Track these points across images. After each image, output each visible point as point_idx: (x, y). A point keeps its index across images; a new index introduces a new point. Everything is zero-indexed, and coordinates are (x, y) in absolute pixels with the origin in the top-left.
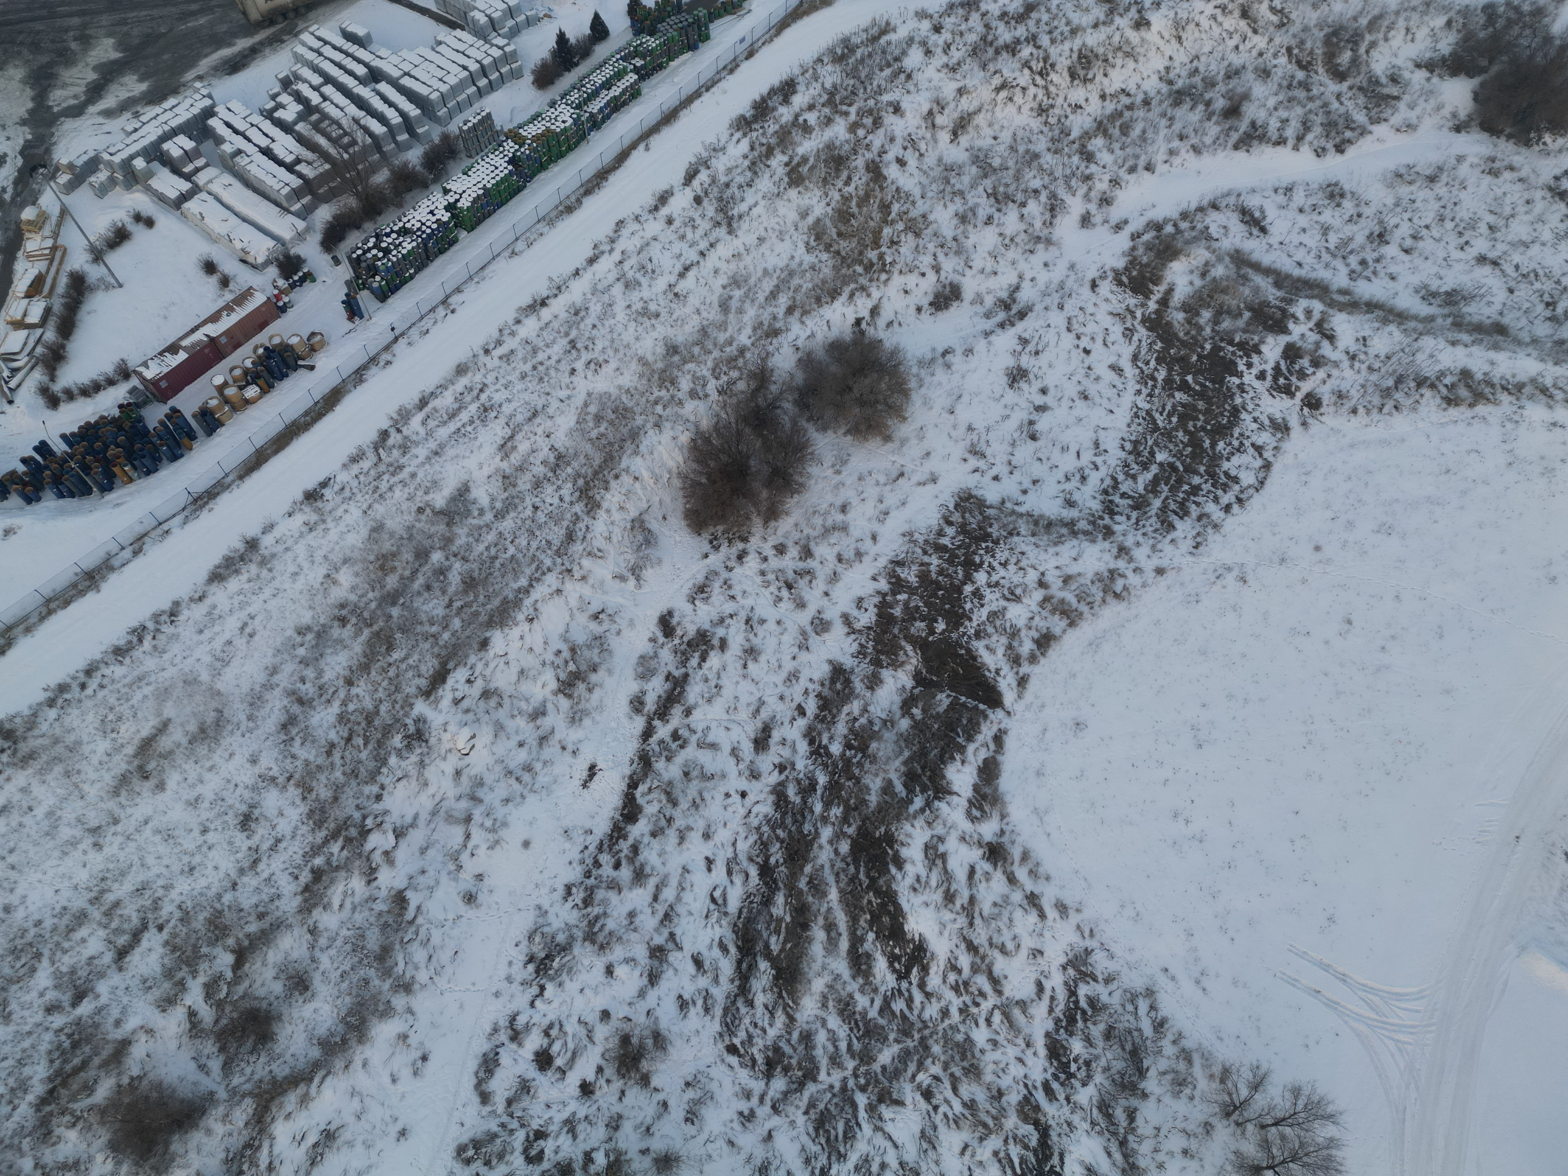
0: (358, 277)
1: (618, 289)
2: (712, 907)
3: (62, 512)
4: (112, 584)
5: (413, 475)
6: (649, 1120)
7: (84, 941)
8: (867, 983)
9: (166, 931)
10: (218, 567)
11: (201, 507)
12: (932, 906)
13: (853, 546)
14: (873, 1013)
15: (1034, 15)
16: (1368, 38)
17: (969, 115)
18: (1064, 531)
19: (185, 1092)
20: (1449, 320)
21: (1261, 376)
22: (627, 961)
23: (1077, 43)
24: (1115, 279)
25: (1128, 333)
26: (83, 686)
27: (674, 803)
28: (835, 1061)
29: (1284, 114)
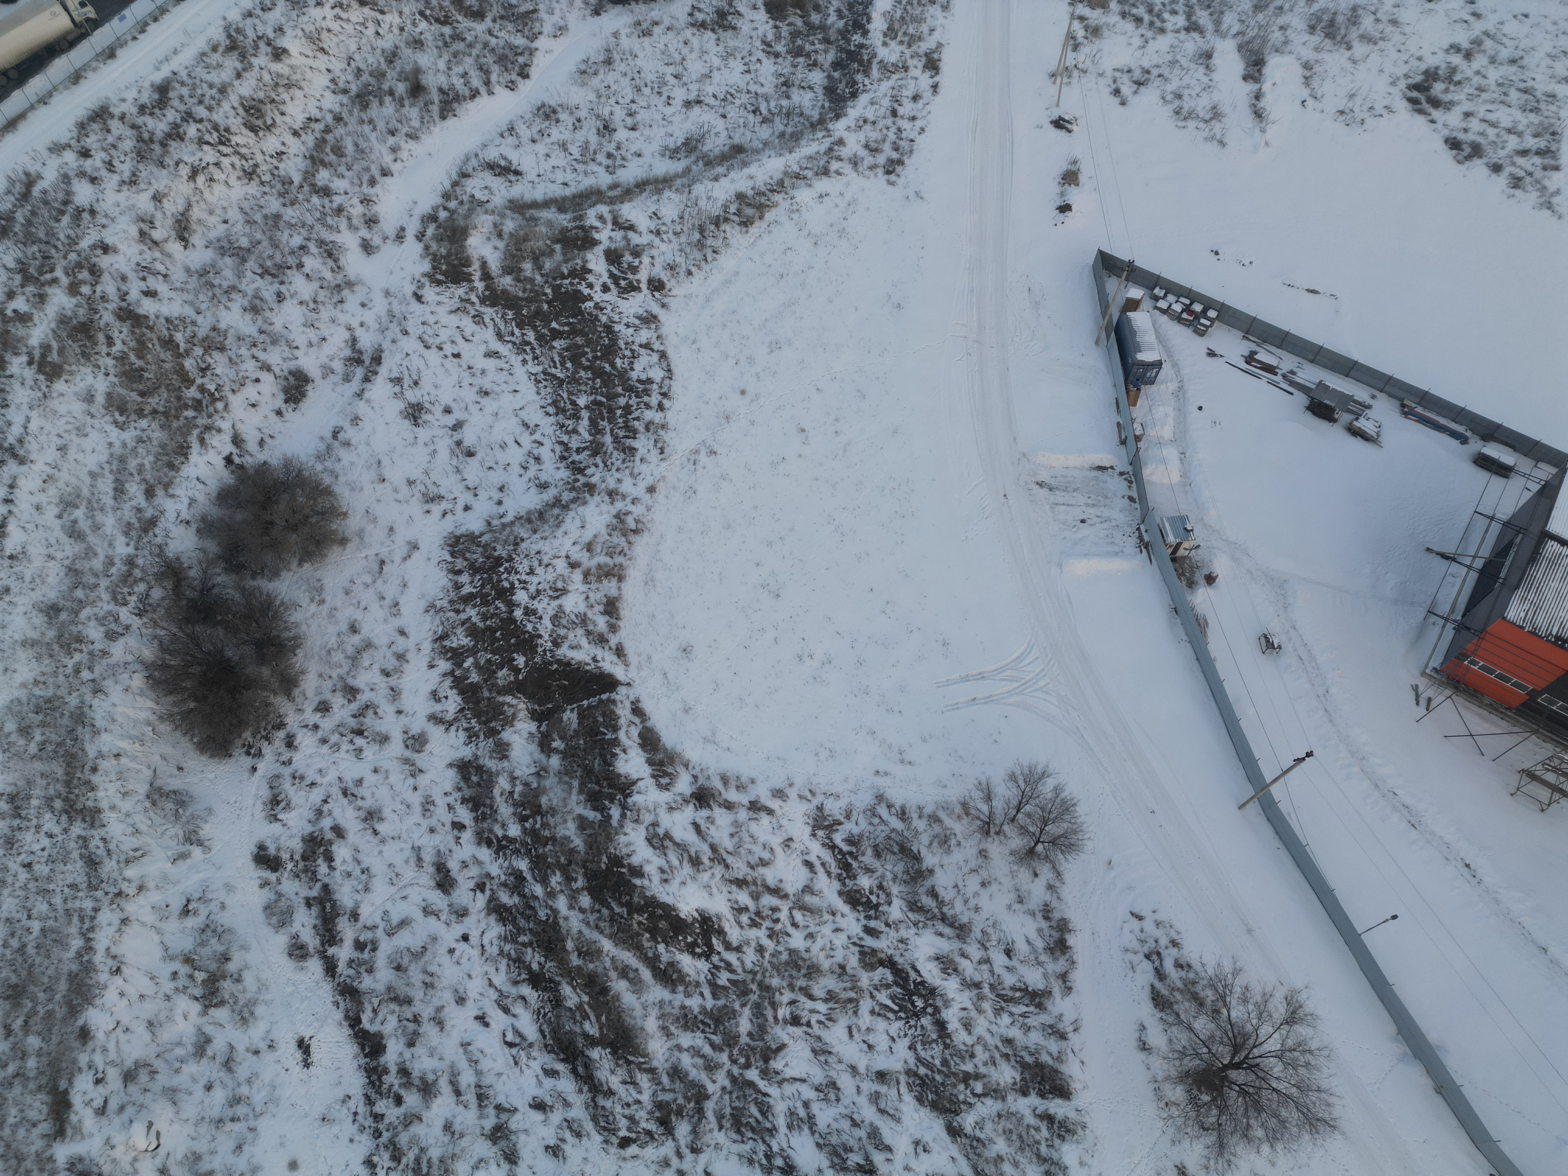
8: (687, 985)
12: (689, 881)
14: (710, 1003)
15: (171, 94)
17: (182, 214)
18: (556, 511)
20: (701, 163)
21: (605, 289)
22: (477, 1166)
23: (234, 99)
24: (432, 281)
25: (478, 319)
28: (711, 1067)
29: (460, 70)
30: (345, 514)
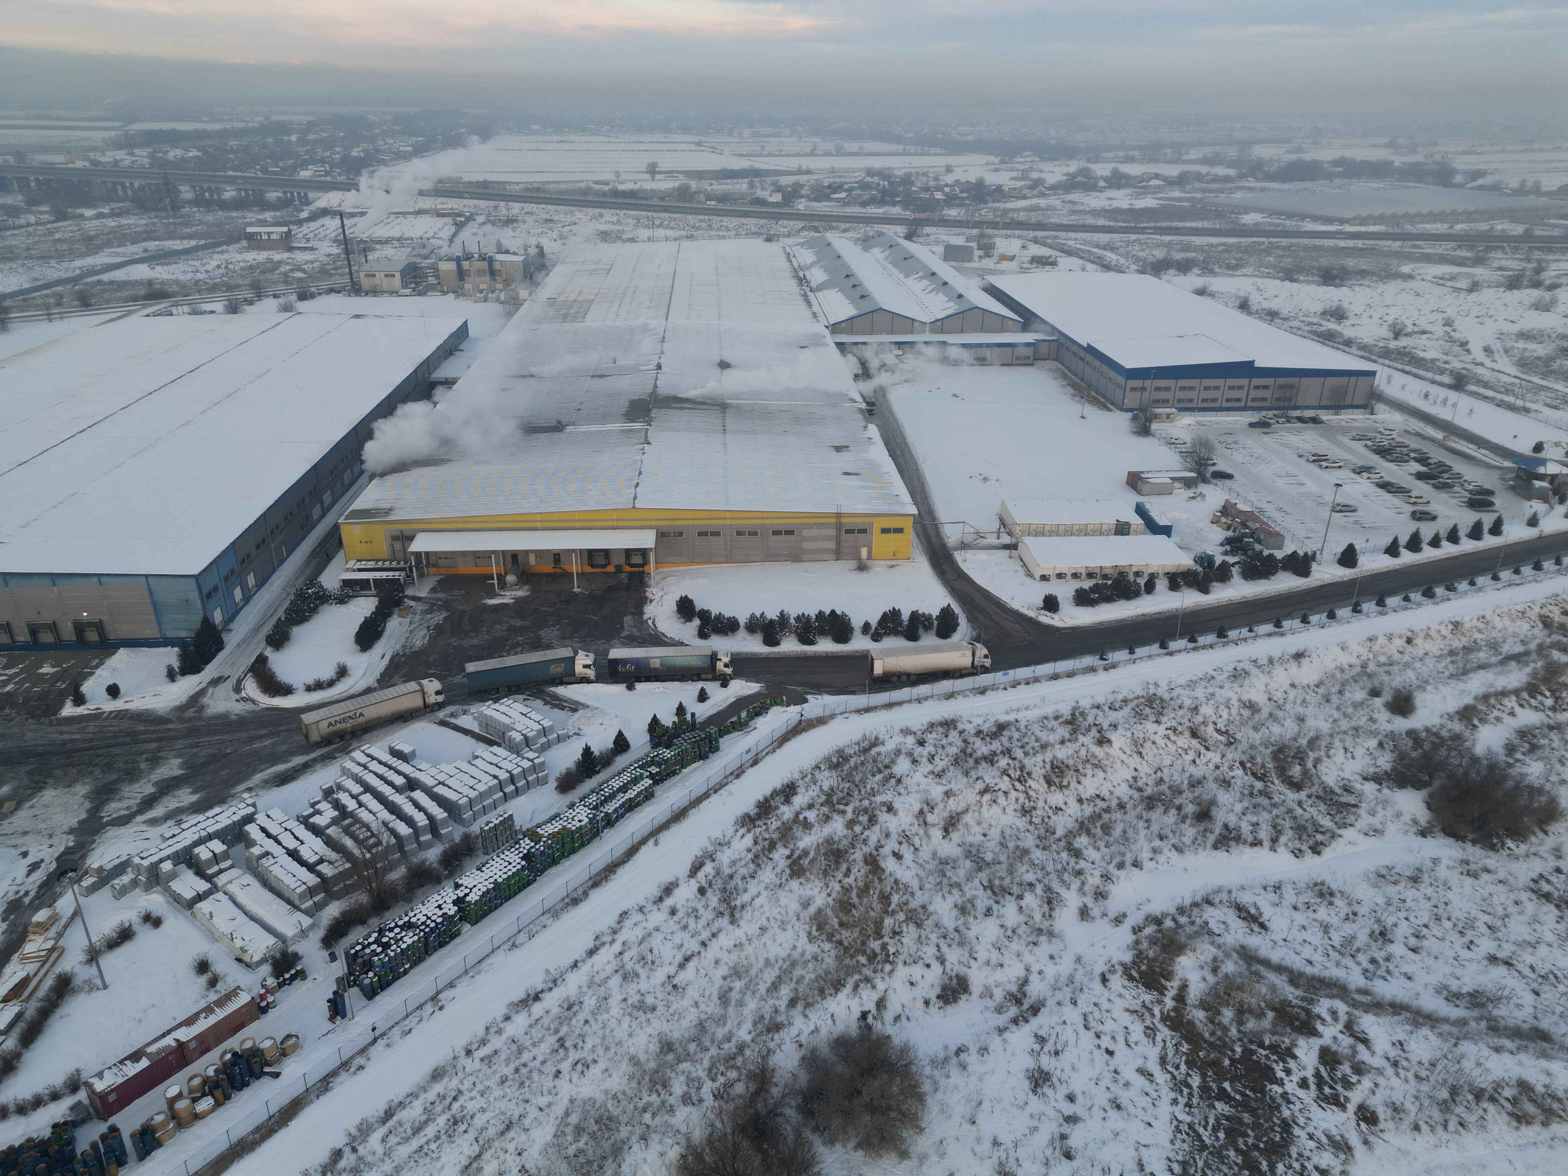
0: (350, 973)
1: (615, 982)
15: (1005, 733)
16: (1312, 755)
17: (958, 814)
20: (1483, 1024)
21: (1303, 1084)
23: (1048, 756)
24: (1125, 973)
25: (1150, 1032)
29: (1254, 819)
30: (922, 1130)
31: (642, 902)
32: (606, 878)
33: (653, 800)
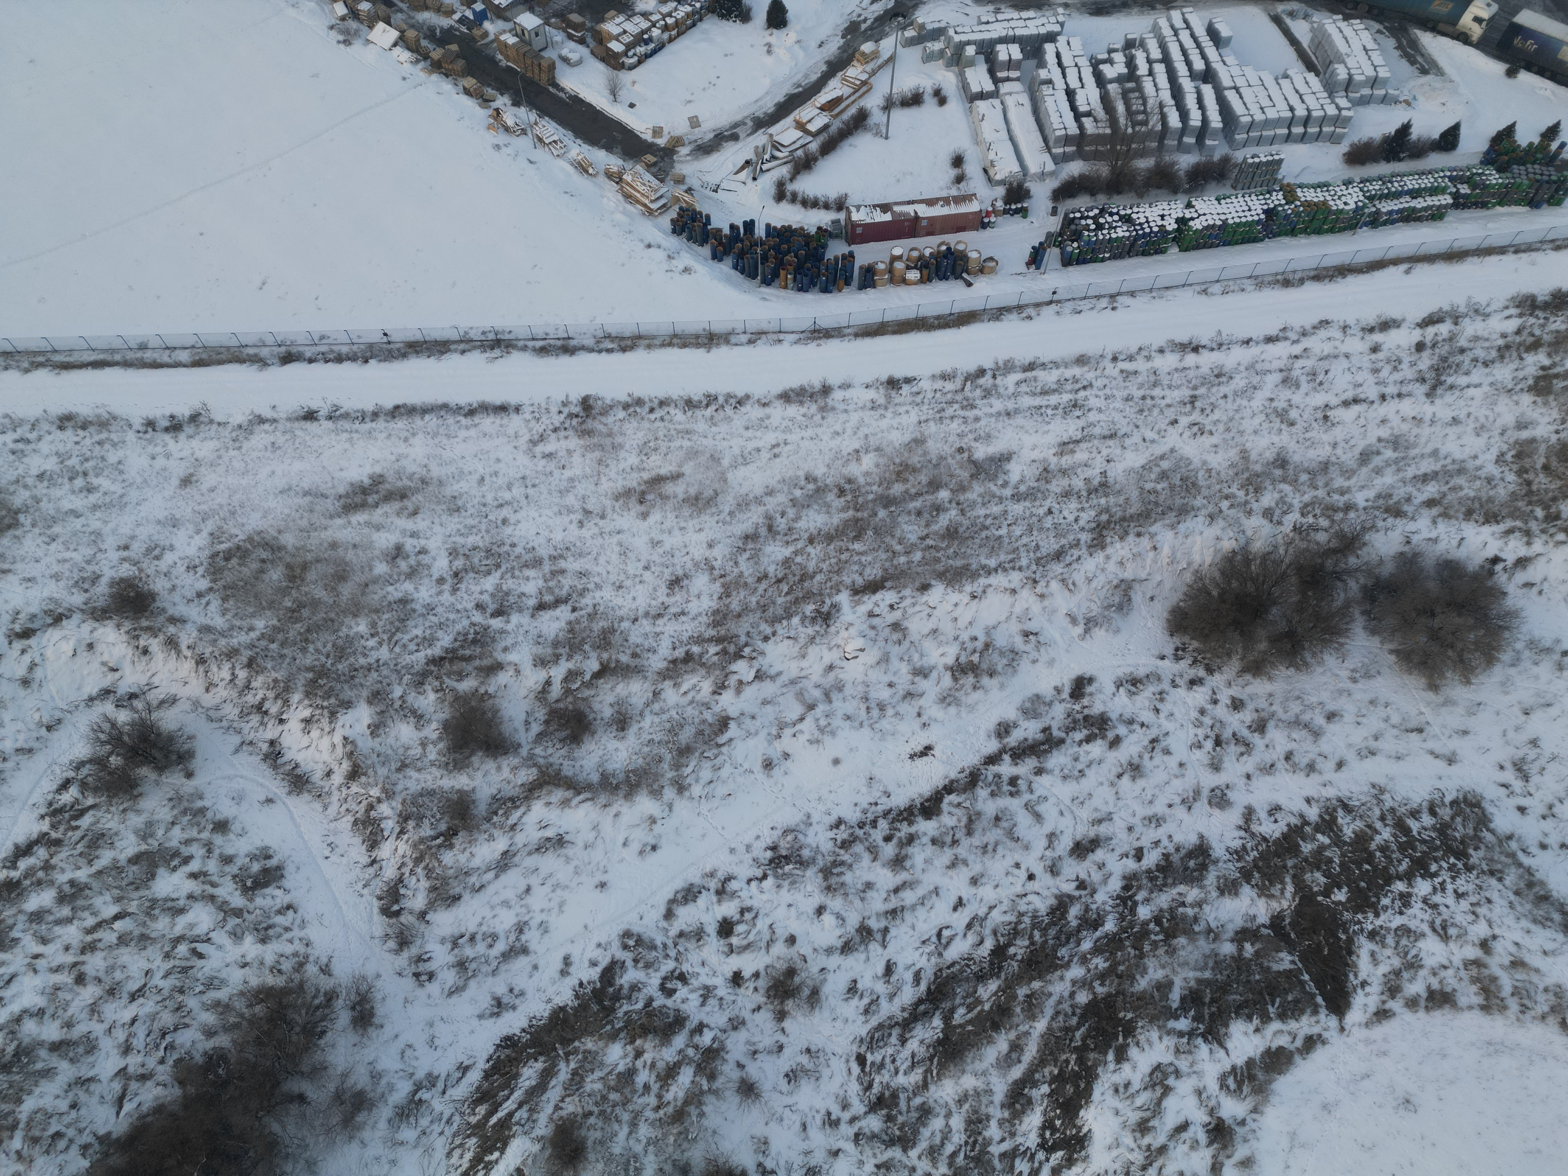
0: (1060, 234)
1: (1274, 379)
2: (934, 939)
3: (728, 280)
4: (721, 353)
5: (977, 419)
6: (760, 1047)
7: (528, 579)
8: (1010, 1121)
9: (576, 614)
10: (792, 390)
11: (815, 339)
12: (1121, 1119)
13: (1311, 756)
14: (996, 1150)
18: (1557, 916)
19: (506, 729)
22: (839, 917)
26: (652, 410)
27: (969, 833)
28: (933, 1152)
30: (1468, 682)
31: (1351, 322)
32: (1331, 278)
33: (1439, 224)
